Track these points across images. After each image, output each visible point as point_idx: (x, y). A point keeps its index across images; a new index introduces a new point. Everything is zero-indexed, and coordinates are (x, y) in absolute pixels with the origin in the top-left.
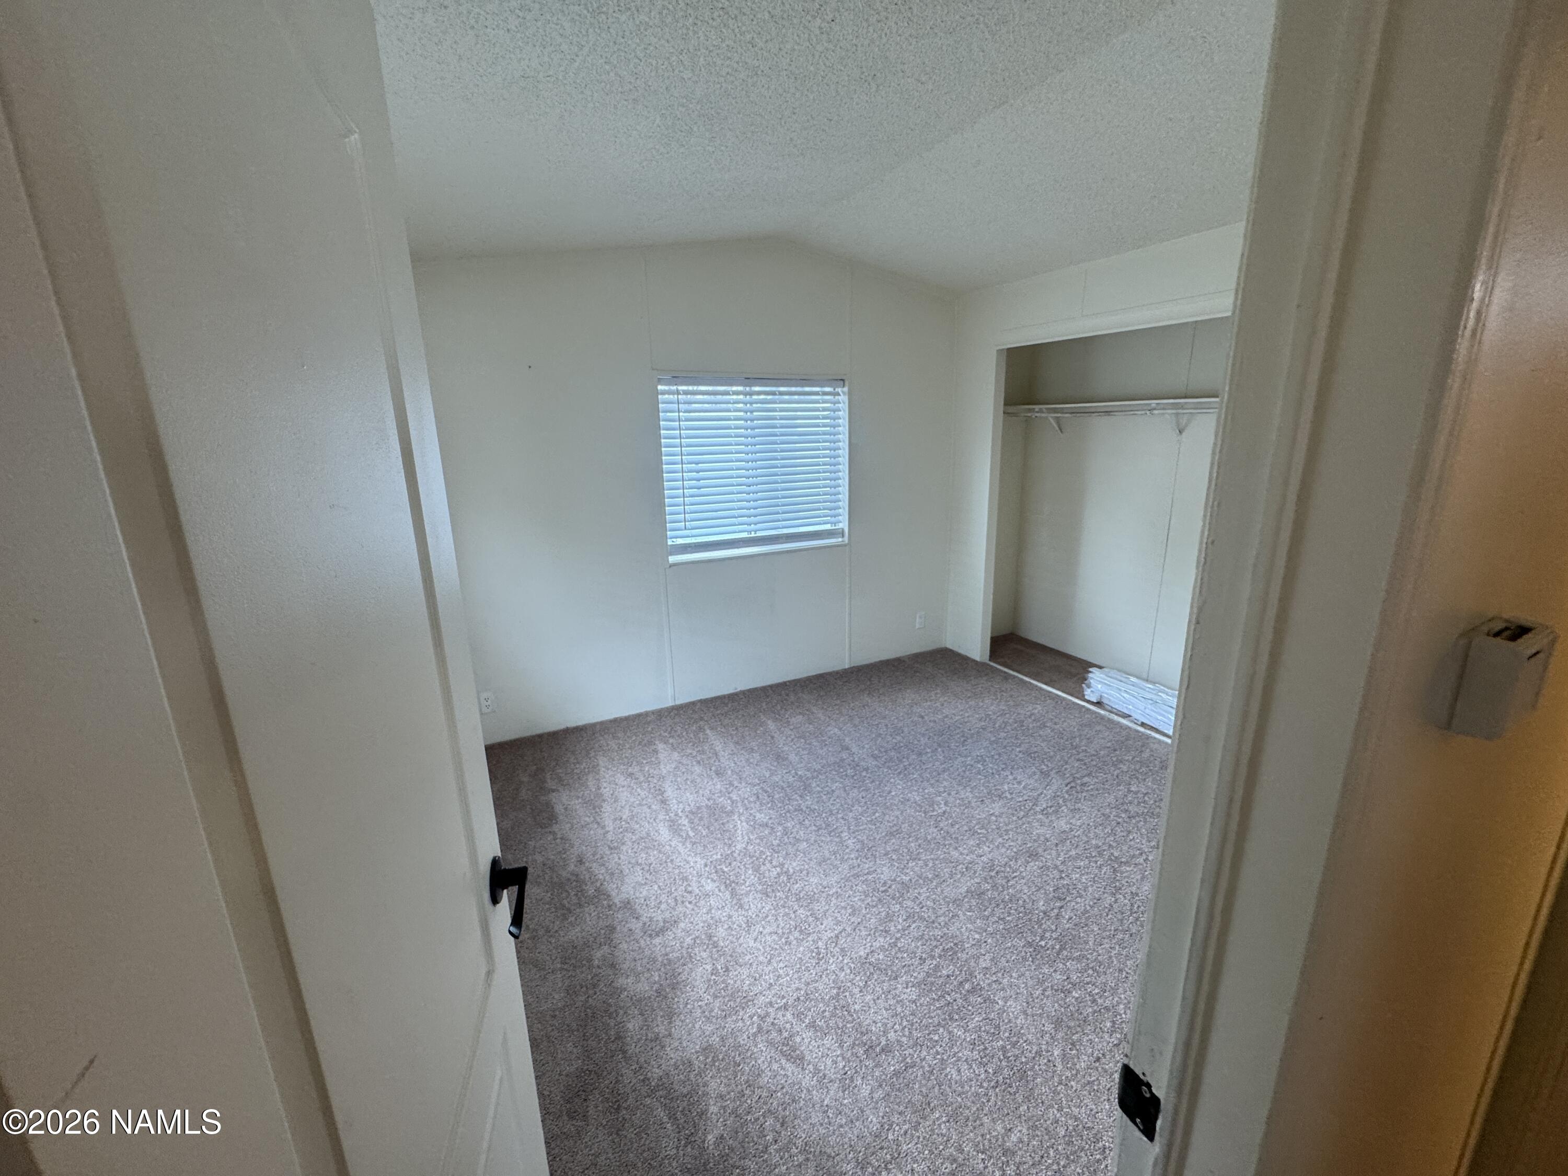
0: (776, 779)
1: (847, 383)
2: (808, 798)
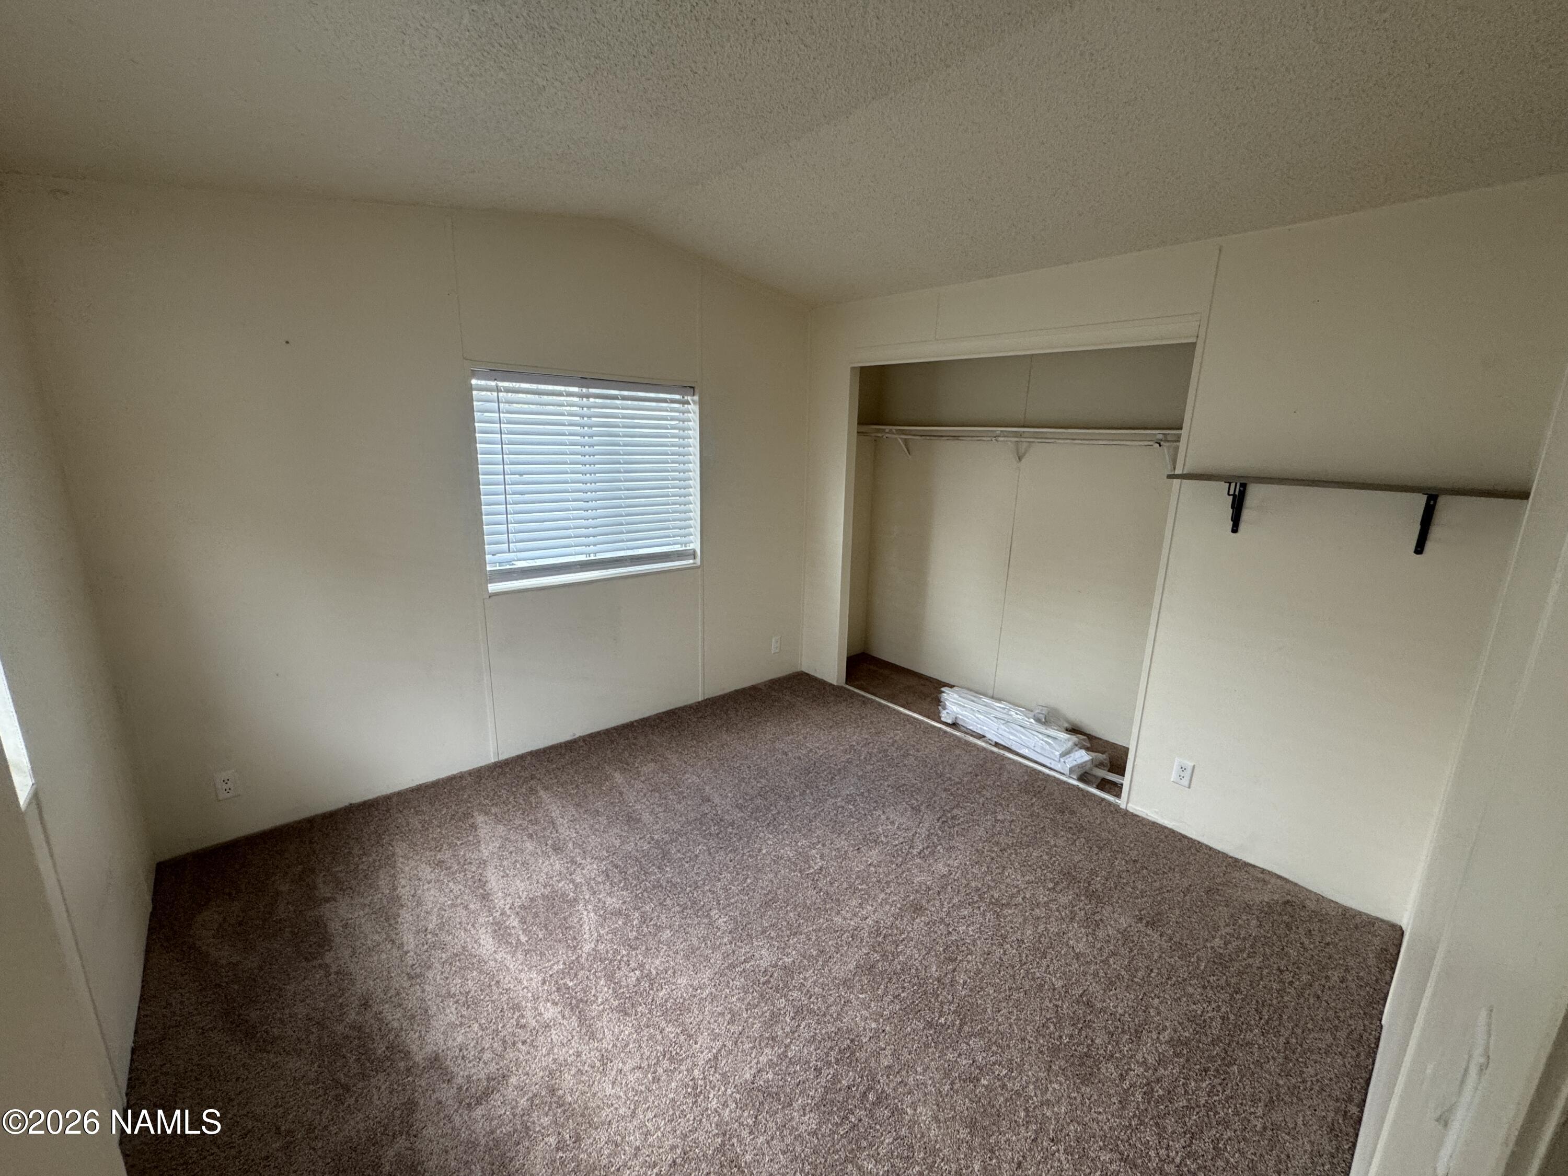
0: (629, 847)
1: (697, 390)
2: (668, 869)
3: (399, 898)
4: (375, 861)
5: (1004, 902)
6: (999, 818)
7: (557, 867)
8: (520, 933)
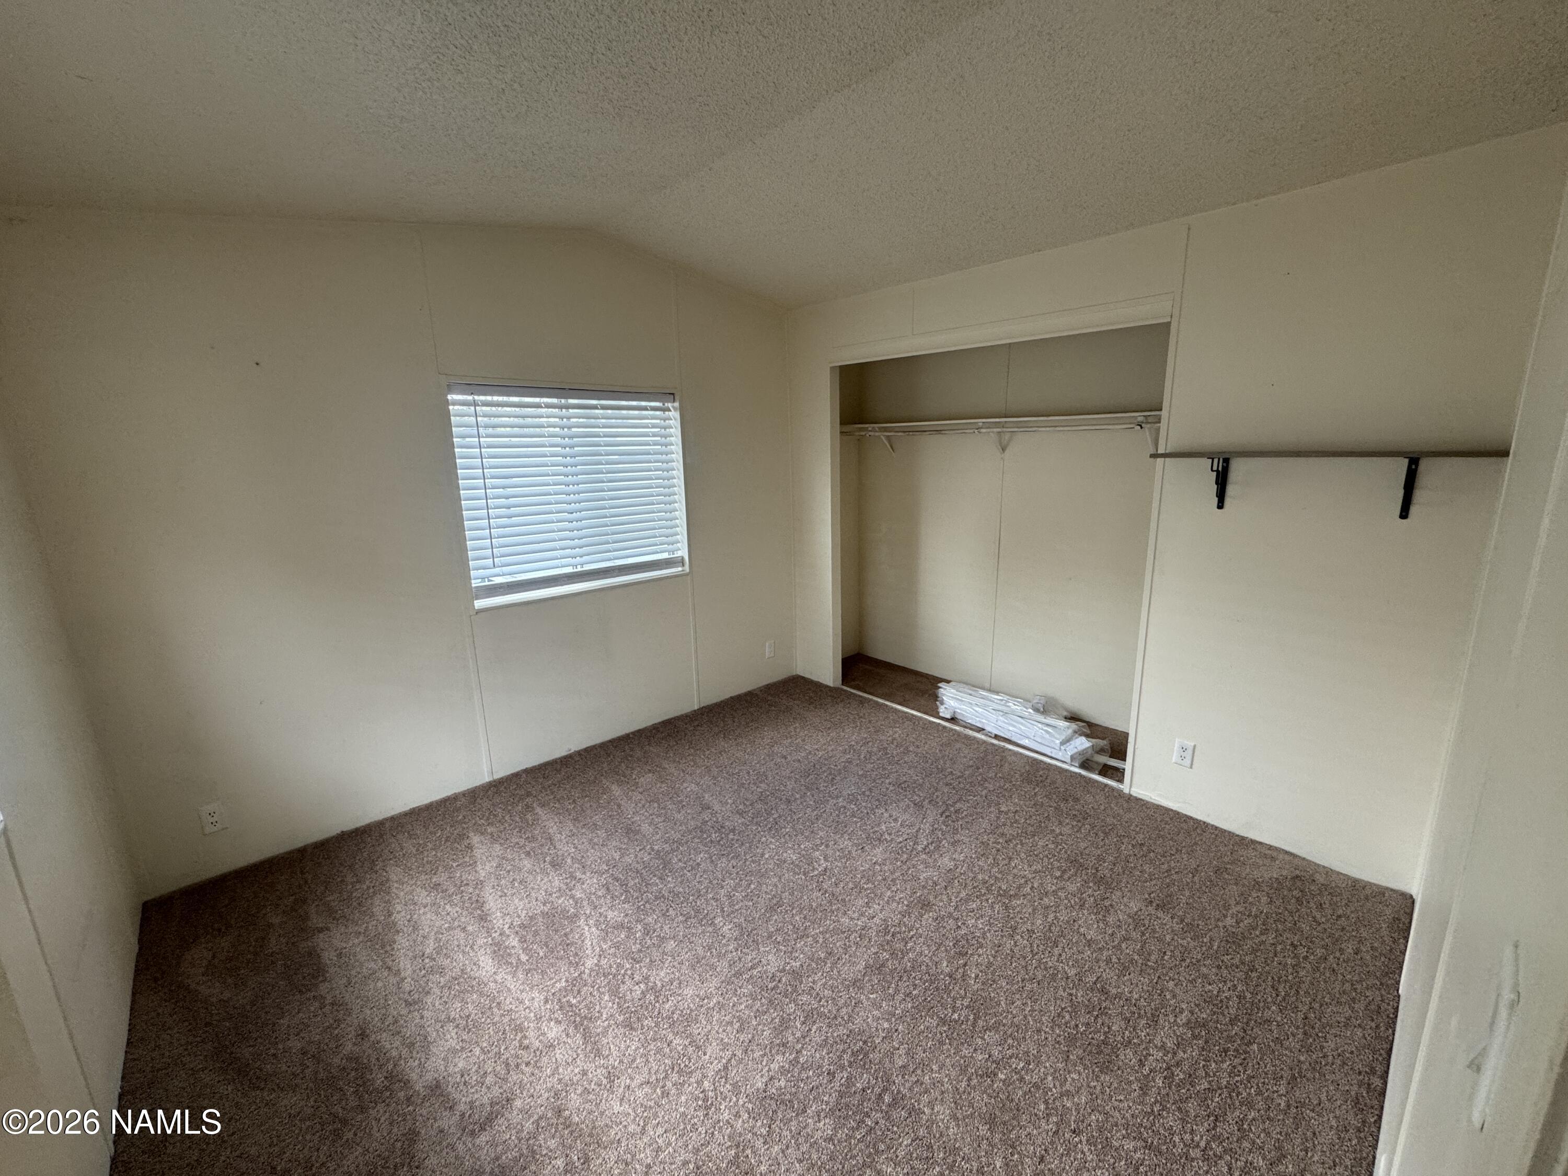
0: (628, 860)
1: (677, 398)
2: (670, 879)
3: (395, 924)
4: (368, 888)
5: (1012, 893)
6: (1003, 809)
7: (557, 883)
8: (521, 952)
